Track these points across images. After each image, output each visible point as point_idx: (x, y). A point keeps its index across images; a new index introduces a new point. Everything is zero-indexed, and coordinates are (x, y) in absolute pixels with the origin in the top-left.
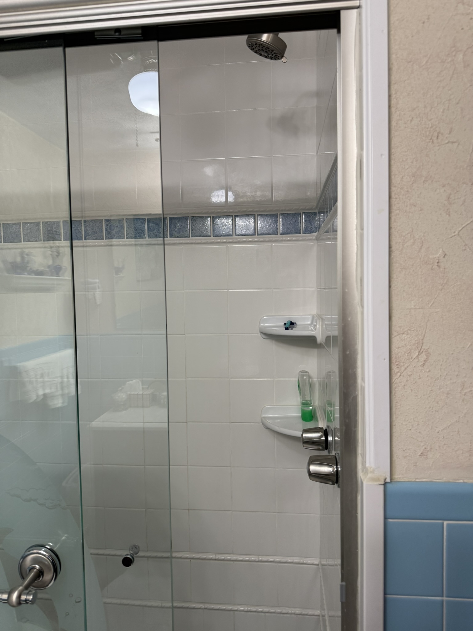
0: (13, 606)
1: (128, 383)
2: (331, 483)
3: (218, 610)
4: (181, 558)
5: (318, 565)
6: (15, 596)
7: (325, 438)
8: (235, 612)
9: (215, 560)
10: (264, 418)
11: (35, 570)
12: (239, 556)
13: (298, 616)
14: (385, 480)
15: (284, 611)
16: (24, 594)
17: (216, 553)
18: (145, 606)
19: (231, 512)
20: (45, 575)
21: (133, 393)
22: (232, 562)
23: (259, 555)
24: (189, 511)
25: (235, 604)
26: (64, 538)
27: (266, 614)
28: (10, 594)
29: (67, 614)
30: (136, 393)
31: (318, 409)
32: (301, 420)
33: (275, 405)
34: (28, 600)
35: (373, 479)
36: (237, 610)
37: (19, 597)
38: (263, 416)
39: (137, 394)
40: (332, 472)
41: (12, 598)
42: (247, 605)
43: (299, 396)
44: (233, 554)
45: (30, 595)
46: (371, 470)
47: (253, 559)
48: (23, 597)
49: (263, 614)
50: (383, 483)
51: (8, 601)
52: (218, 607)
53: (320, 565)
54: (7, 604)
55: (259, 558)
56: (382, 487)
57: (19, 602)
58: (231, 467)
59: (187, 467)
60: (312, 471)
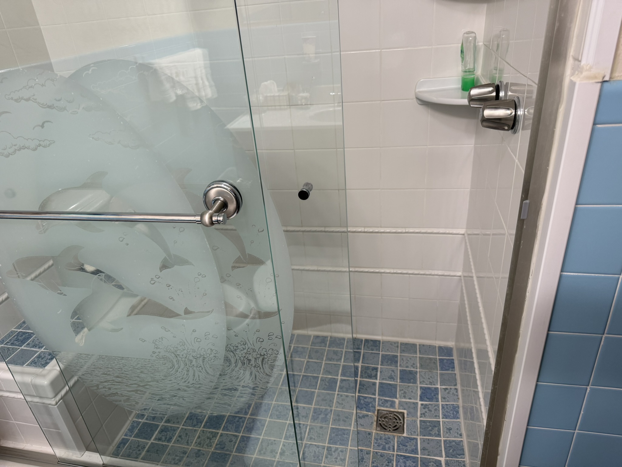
0: (207, 226)
1: (263, 84)
2: (506, 128)
3: (367, 272)
4: (332, 232)
5: (464, 234)
6: (207, 218)
7: (496, 93)
8: (382, 274)
9: (364, 232)
10: (420, 92)
11: (219, 201)
12: (386, 229)
13: (441, 277)
14: (604, 77)
15: (427, 273)
16: (215, 216)
17: (365, 227)
18: (304, 270)
19: (380, 190)
20: (229, 205)
21: (269, 95)
22: (380, 234)
23: (405, 228)
24: (339, 191)
25: (382, 268)
26: (239, 181)
27: (411, 275)
28: (202, 216)
29: (252, 242)
30: (272, 95)
31: (481, 78)
32: (460, 91)
33: (431, 77)
34: (220, 221)
35: (588, 78)
36: (384, 273)
37: (211, 218)
38: (417, 90)
39: (274, 96)
40: (510, 115)
41: (205, 220)
42: (393, 268)
43: (461, 63)
44: (381, 227)
45: (220, 217)
46: (588, 68)
47: (400, 231)
48: (214, 219)
49: (407, 275)
50: (601, 80)
51: (201, 222)
52: (366, 270)
53: (466, 235)
54: (202, 225)
55: (405, 230)
56: (599, 85)
57: (212, 223)
58: (380, 147)
59: (336, 149)
60: (487, 116)
